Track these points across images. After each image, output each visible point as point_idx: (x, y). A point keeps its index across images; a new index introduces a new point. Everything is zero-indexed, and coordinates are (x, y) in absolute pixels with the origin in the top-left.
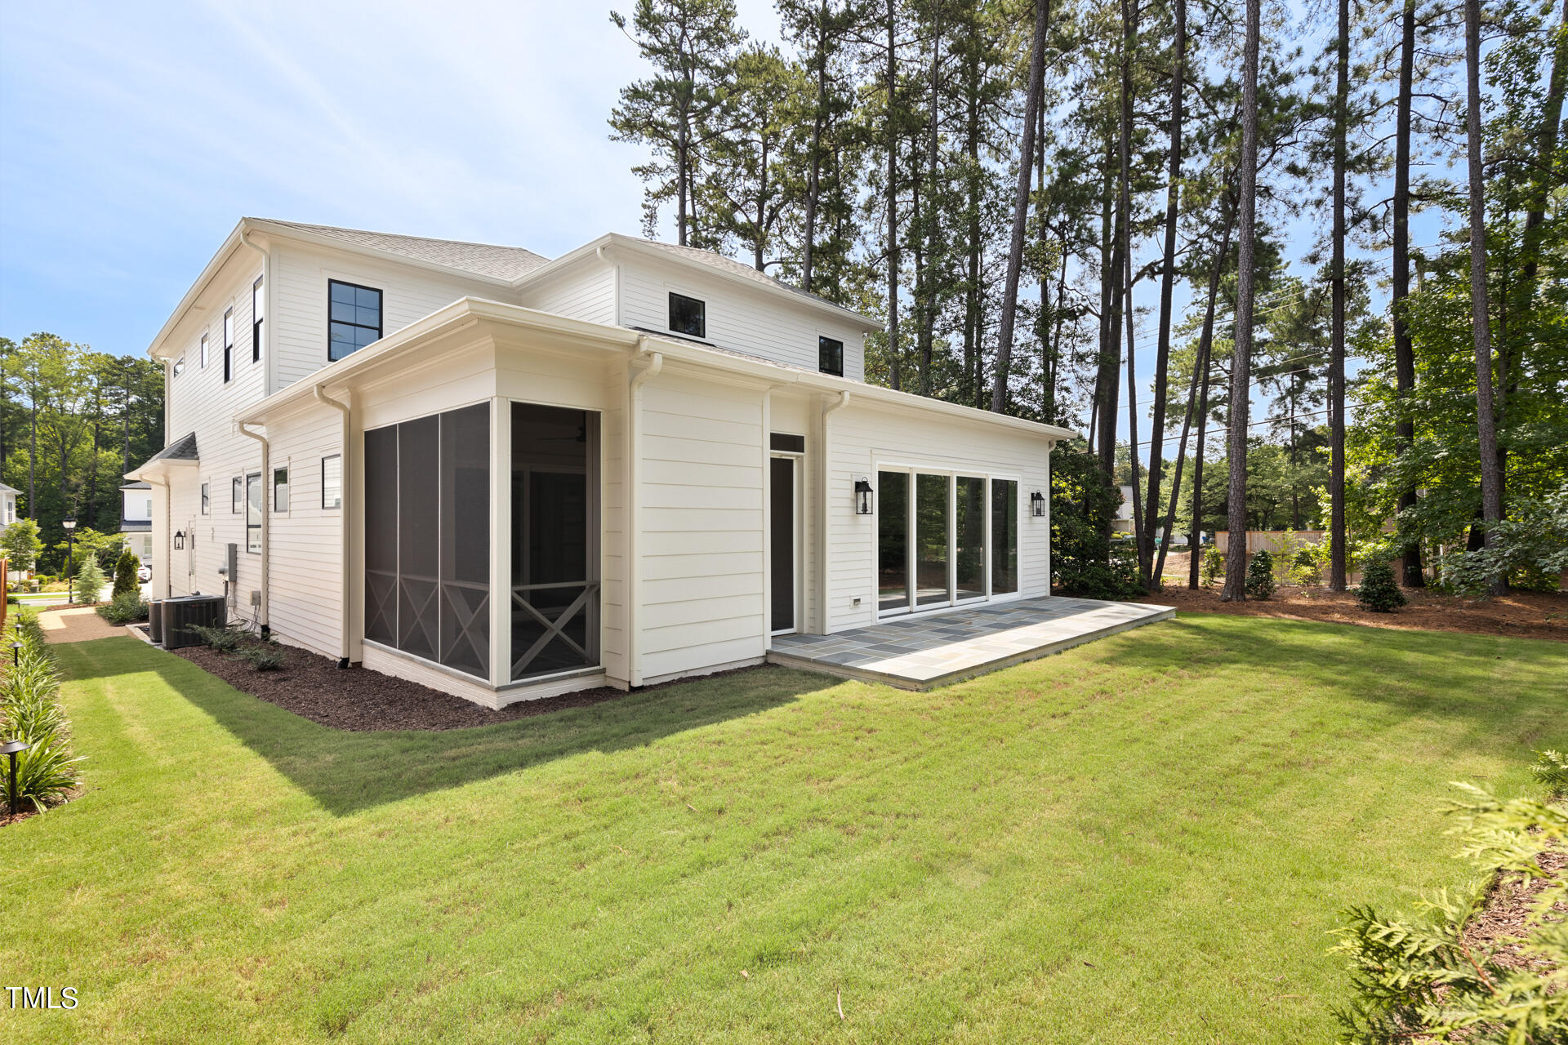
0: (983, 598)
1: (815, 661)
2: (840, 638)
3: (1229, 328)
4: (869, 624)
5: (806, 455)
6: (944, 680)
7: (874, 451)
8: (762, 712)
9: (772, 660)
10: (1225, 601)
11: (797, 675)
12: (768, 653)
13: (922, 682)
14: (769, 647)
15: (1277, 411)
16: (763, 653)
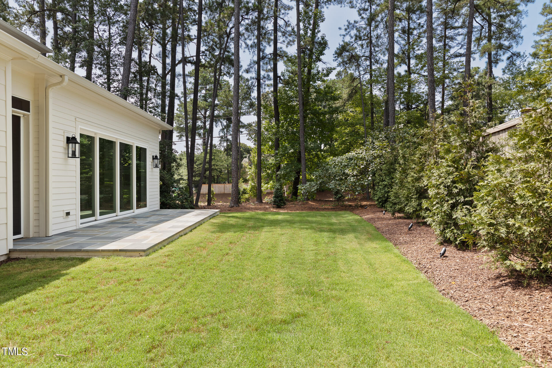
0: (131, 211)
1: (58, 251)
2: (62, 237)
3: (203, 97)
4: (74, 228)
5: (31, 114)
6: (154, 248)
7: (77, 119)
8: (46, 286)
9: (14, 255)
10: (232, 207)
11: (47, 261)
12: (11, 251)
13: (144, 251)
14: (11, 247)
15: (222, 134)
16: (6, 252)
